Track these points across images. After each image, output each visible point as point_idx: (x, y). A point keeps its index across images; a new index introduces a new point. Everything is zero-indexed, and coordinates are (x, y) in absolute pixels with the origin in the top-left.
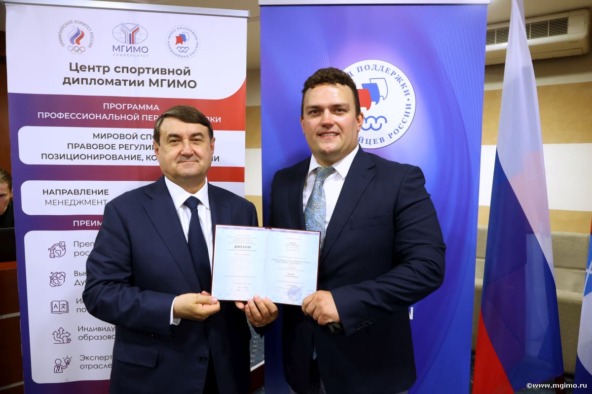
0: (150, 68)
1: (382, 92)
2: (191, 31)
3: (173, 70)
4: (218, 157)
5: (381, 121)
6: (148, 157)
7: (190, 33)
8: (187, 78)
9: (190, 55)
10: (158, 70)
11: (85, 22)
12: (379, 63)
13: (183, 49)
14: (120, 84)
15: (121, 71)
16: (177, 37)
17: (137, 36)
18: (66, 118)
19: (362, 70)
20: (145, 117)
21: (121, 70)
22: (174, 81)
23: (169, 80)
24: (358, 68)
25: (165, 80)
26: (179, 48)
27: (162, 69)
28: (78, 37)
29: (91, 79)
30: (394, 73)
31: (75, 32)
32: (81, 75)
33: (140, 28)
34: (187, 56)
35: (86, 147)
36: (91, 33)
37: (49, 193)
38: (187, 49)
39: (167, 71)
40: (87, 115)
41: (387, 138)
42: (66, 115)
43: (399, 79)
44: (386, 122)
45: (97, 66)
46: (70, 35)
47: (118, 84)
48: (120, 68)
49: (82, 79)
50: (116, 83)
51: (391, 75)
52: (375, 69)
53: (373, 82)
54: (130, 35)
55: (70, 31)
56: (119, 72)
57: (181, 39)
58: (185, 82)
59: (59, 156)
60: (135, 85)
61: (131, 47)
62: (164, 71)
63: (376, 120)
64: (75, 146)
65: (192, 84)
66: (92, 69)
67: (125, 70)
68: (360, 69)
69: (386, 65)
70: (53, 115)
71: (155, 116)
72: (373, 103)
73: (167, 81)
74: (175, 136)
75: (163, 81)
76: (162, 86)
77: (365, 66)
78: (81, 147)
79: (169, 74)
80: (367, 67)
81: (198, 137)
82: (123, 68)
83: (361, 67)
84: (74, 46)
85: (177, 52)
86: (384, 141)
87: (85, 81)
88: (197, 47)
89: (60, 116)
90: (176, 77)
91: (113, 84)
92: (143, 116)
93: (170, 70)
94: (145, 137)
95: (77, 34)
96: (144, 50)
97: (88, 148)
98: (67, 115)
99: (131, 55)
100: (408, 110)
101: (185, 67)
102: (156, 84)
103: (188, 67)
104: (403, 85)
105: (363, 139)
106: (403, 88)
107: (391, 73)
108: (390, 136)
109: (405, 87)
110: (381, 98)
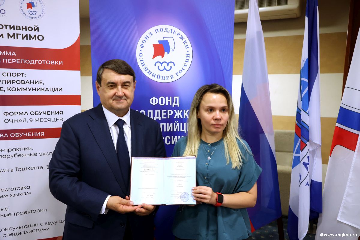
0: (8, 25)
1: (171, 46)
3: (26, 27)
4: (62, 88)
5: (171, 64)
6: (9, 88)
7: (38, 2)
8: (37, 33)
9: (38, 17)
10: (14, 26)
12: (169, 27)
13: (32, 12)
16: (27, 4)
19: (158, 32)
20: (5, 61)
22: (27, 35)
23: (23, 35)
24: (155, 30)
25: (20, 34)
26: (29, 12)
27: (17, 26)
34: (36, 18)
38: (35, 12)
39: (21, 28)
41: (175, 76)
43: (182, 38)
44: (174, 65)
51: (177, 35)
52: (167, 31)
53: (166, 39)
57: (30, 5)
58: (35, 36)
62: (18, 28)
63: (168, 64)
65: (41, 38)
68: (157, 30)
69: (174, 29)
71: (13, 60)
72: (166, 53)
73: (21, 35)
75: (18, 35)
76: (17, 38)
77: (160, 29)
79: (23, 30)
80: (162, 30)
81: (127, 84)
83: (157, 29)
85: (28, 14)
86: (173, 77)
88: (43, 11)
90: (28, 33)
92: (4, 59)
93: (24, 27)
94: (6, 74)
96: (2, 12)
100: (188, 58)
101: (35, 26)
102: (13, 37)
103: (37, 26)
104: (185, 42)
105: (160, 77)
106: (184, 44)
107: (177, 34)
108: (177, 74)
109: (186, 43)
110: (170, 50)
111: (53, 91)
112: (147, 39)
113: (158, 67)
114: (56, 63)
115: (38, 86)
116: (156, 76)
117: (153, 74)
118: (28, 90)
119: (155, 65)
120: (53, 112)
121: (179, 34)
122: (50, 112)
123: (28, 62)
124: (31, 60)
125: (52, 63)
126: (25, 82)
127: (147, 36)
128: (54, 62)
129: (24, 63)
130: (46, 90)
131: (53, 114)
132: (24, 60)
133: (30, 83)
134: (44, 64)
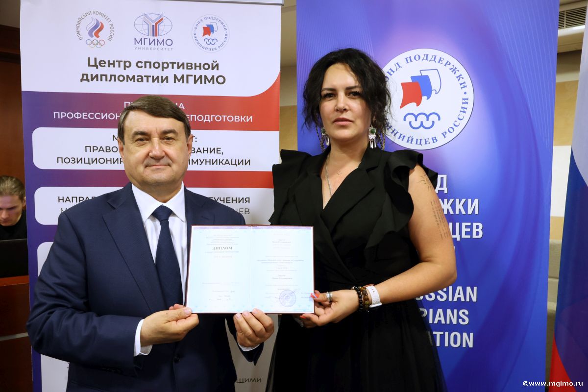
0: (175, 63)
1: (435, 84)
2: (220, 21)
3: (200, 64)
4: (249, 161)
5: (433, 118)
7: (219, 24)
8: (216, 73)
9: (219, 47)
10: (183, 64)
11: (104, 13)
12: (431, 52)
13: (211, 41)
14: (142, 81)
15: (144, 67)
16: (204, 28)
17: (161, 27)
18: (83, 118)
19: (411, 61)
21: (143, 65)
22: (201, 77)
23: (195, 76)
24: (406, 59)
25: (192, 76)
26: (206, 40)
27: (187, 64)
28: (97, 29)
29: (111, 76)
30: (448, 63)
31: (94, 24)
32: (100, 71)
33: (164, 18)
34: (215, 49)
35: (105, 150)
36: (111, 25)
37: (65, 200)
38: (215, 41)
39: (193, 66)
40: (106, 114)
41: (440, 138)
42: (84, 116)
43: (454, 70)
44: (439, 119)
45: (117, 61)
46: (88, 27)
47: (140, 80)
48: (142, 63)
49: (102, 76)
50: (138, 80)
51: (445, 65)
52: (427, 59)
53: (424, 73)
54: (153, 26)
55: (88, 23)
56: (142, 67)
57: (208, 30)
58: (213, 77)
59: (76, 160)
60: (158, 82)
61: (154, 40)
62: (189, 66)
63: (428, 117)
64: (94, 149)
66: (111, 64)
67: (148, 65)
68: (409, 59)
69: (439, 54)
70: (70, 115)
72: (424, 98)
74: (142, 133)
75: (189, 77)
76: (187, 82)
77: (415, 56)
78: (100, 150)
79: (195, 69)
80: (417, 58)
81: (170, 135)
82: (146, 63)
83: (410, 57)
84: (92, 39)
85: (204, 44)
86: (437, 141)
87: (104, 78)
88: (226, 38)
89: (77, 116)
90: (203, 72)
91: (134, 81)
93: (197, 65)
95: (96, 27)
96: (168, 43)
97: (107, 151)
98: (85, 114)
99: (154, 49)
100: (465, 106)
101: (213, 61)
102: (182, 80)
103: (216, 61)
104: (459, 77)
105: (412, 139)
106: (459, 80)
107: (444, 63)
108: (444, 135)
109: (461, 79)
110: (433, 91)
111: (236, 164)
112: (391, 75)
113: (410, 122)
114: (242, 119)
115: (214, 156)
116: (406, 139)
117: (401, 135)
118: (199, 162)
119: (405, 120)
120: (234, 199)
121: (450, 64)
122: (231, 199)
123: (200, 118)
124: (206, 116)
125: (237, 120)
126: (196, 150)
127: (391, 69)
128: (239, 117)
129: (195, 120)
130: (226, 163)
131: (234, 202)
132: (195, 116)
133: (202, 151)
134: (224, 120)
